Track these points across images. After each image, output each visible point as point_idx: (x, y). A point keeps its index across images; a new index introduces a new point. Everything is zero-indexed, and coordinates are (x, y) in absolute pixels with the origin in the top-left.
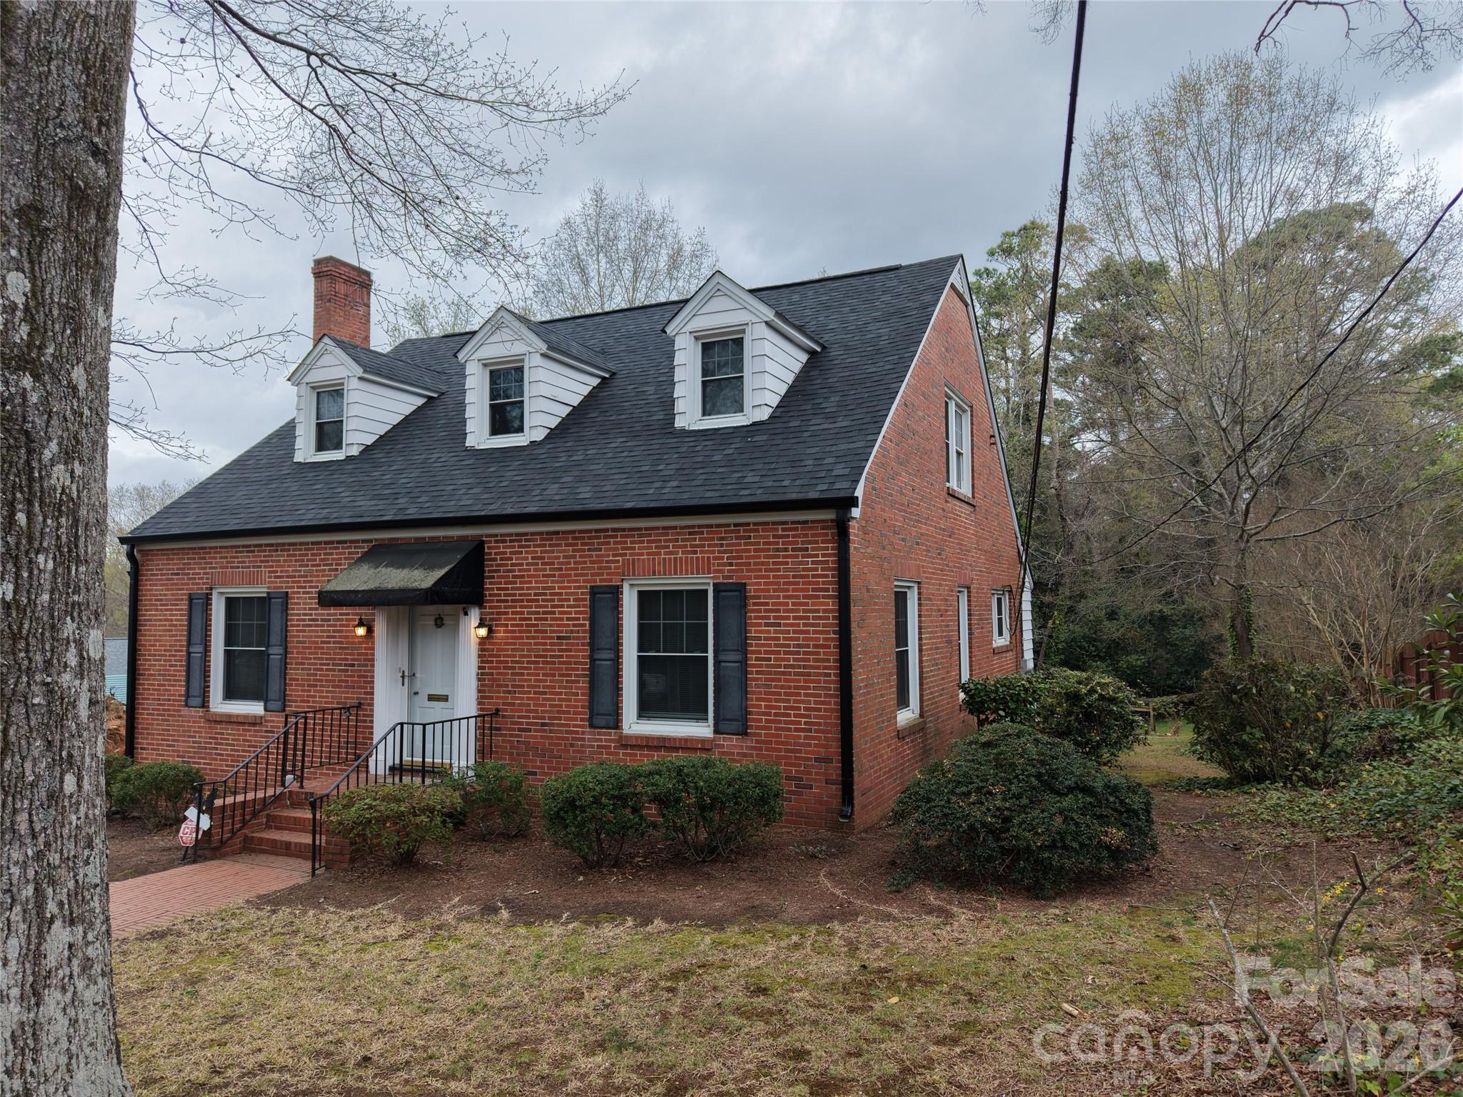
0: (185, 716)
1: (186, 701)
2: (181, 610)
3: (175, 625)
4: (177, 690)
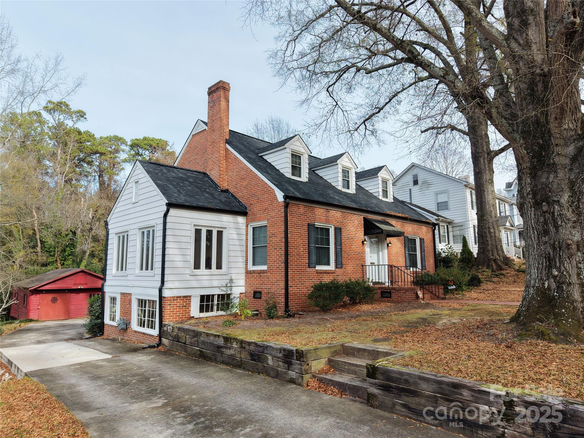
0: (308, 271)
1: (309, 265)
2: (305, 229)
3: (303, 235)
4: (305, 261)
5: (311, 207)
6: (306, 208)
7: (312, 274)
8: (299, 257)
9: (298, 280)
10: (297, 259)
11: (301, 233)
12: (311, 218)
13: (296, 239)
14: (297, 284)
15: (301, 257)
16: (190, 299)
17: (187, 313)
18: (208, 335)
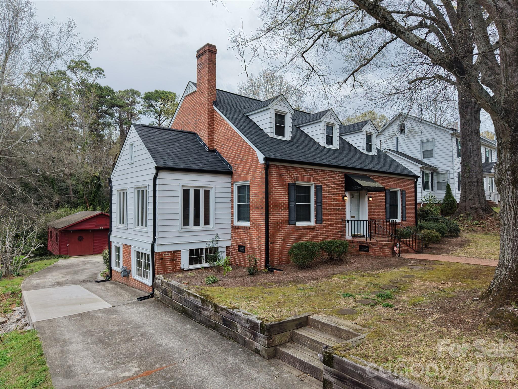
0: (288, 228)
1: (289, 223)
2: (285, 189)
3: (283, 195)
4: (285, 219)
5: (291, 167)
6: (287, 168)
7: (292, 230)
8: (279, 215)
9: (278, 237)
10: (277, 217)
11: (281, 193)
12: (292, 178)
13: (277, 198)
14: (277, 241)
15: (282, 215)
16: (180, 253)
17: (178, 266)
18: (189, 294)
